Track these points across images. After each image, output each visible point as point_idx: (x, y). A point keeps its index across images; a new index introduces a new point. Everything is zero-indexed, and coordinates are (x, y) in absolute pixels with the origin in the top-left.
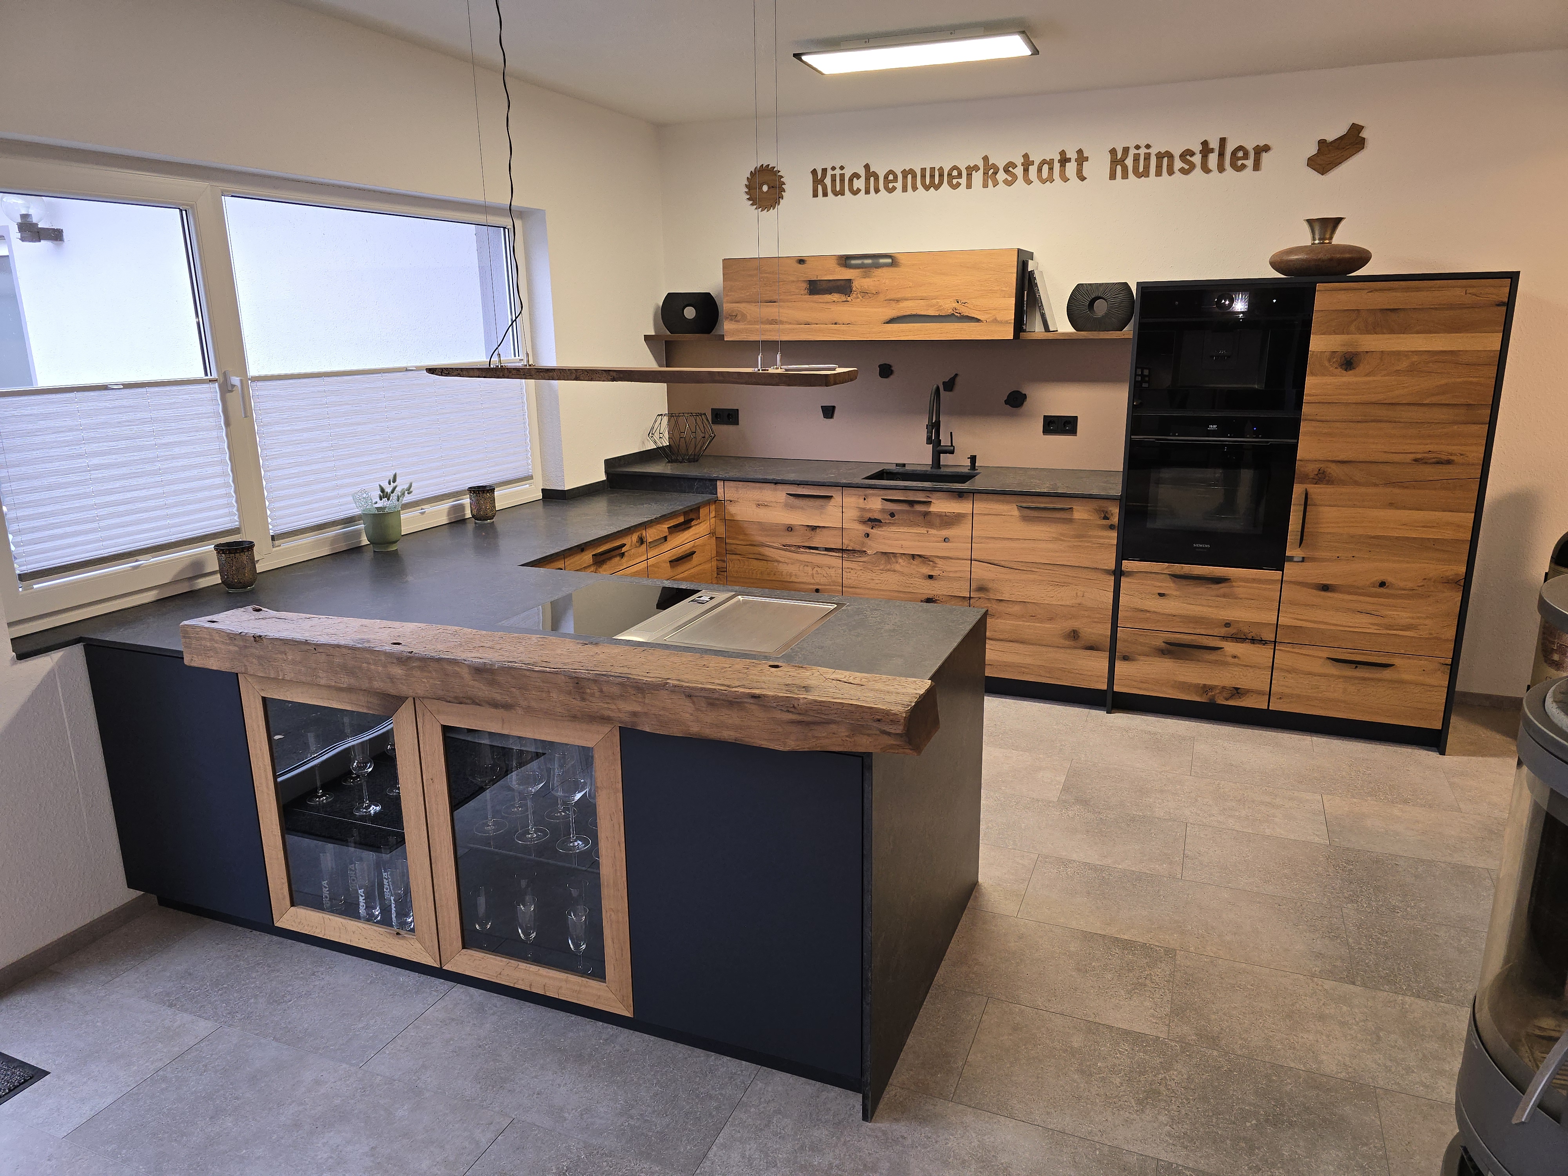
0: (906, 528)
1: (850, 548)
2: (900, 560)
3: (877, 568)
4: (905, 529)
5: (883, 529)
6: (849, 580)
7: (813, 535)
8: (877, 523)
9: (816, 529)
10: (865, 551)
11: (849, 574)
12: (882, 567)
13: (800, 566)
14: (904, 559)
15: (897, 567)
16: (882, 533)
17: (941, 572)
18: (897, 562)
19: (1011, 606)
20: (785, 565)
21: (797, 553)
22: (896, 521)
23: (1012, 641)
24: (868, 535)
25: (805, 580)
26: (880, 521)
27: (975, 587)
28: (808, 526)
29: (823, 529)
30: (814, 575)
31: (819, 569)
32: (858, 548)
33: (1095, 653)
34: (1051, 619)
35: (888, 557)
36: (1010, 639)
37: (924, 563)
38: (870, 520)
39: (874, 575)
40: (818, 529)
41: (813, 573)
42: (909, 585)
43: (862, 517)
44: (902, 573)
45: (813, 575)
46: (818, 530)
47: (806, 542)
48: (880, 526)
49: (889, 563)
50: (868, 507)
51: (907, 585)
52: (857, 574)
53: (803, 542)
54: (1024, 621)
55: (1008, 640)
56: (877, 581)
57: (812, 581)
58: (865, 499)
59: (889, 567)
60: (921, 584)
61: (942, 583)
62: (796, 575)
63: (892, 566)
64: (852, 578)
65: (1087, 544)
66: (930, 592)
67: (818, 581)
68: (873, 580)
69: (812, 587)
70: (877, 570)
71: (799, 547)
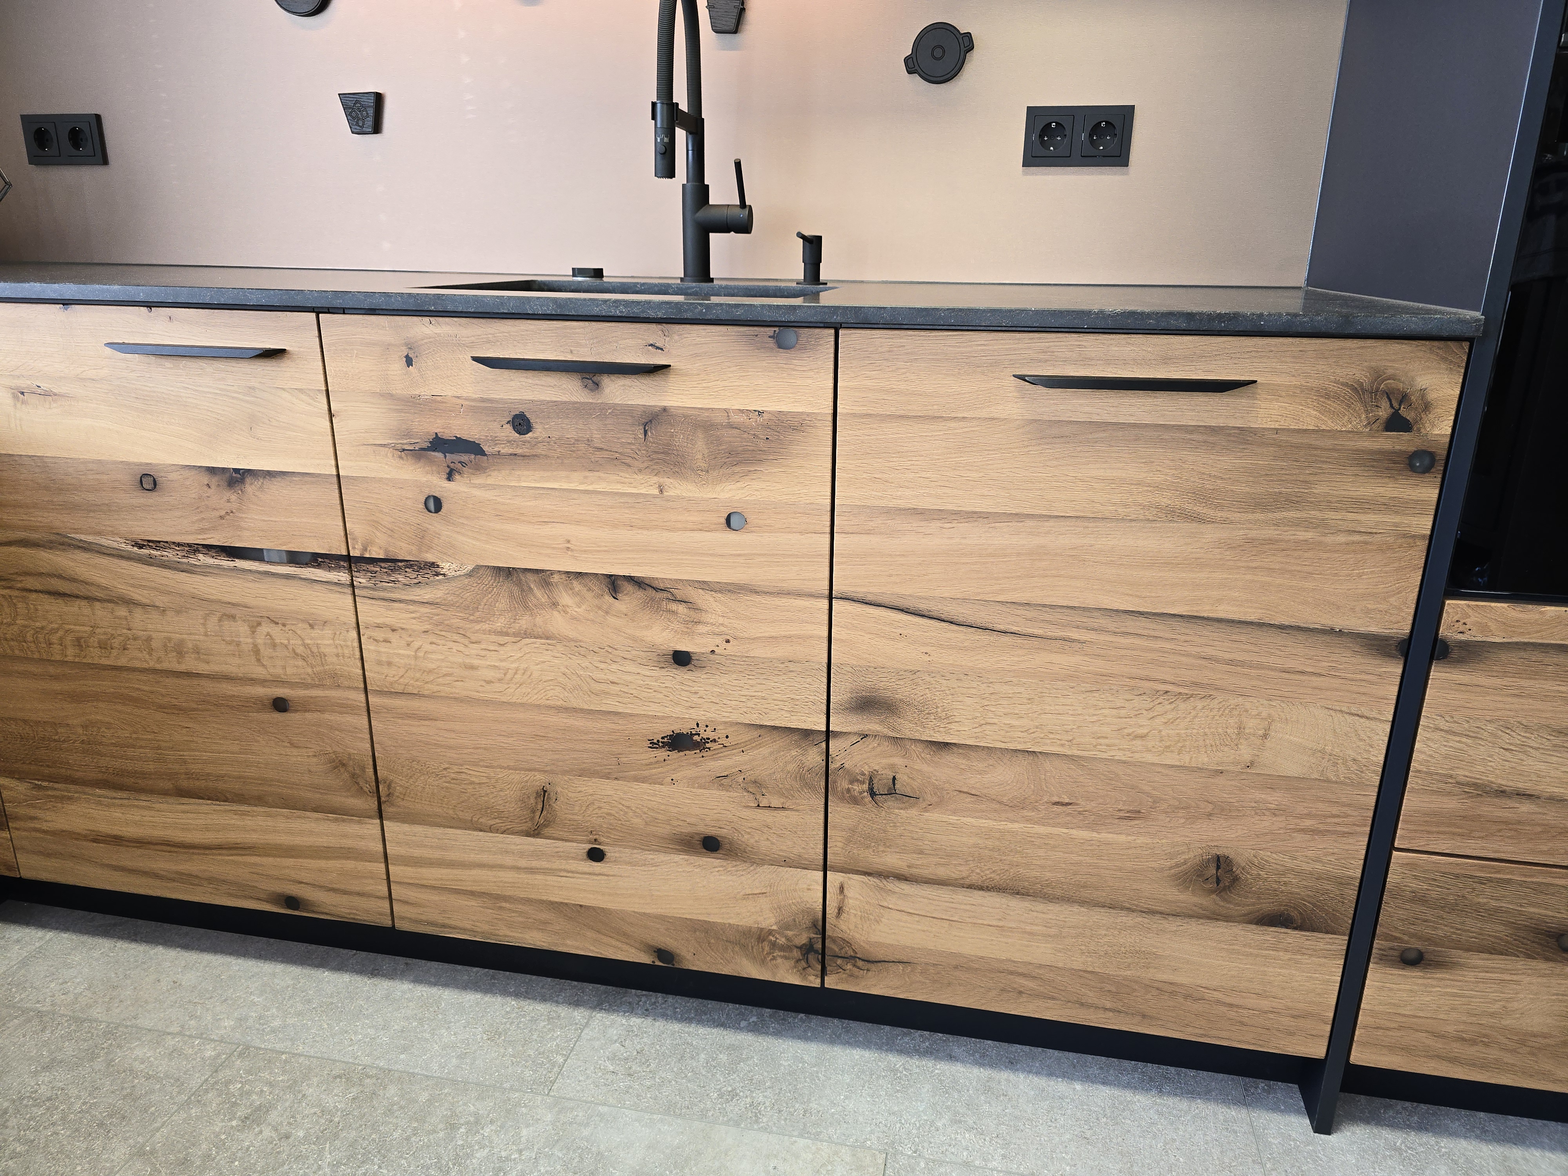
0: (577, 476)
1: (375, 552)
2: (566, 599)
3: (486, 626)
4: (574, 481)
5: (490, 481)
6: (385, 670)
7: (234, 506)
8: (465, 457)
9: (242, 481)
10: (433, 565)
11: (383, 648)
12: (500, 623)
13: (206, 617)
14: (578, 594)
15: (557, 622)
16: (489, 495)
17: (719, 640)
18: (555, 605)
19: (981, 766)
20: (155, 615)
21: (189, 570)
22: (540, 450)
23: (981, 888)
24: (435, 504)
25: (232, 666)
26: (473, 448)
27: (847, 696)
28: (212, 471)
29: (267, 482)
30: (262, 648)
31: (276, 632)
32: (404, 551)
33: (1292, 937)
34: (1134, 815)
35: (519, 583)
36: (974, 879)
37: (652, 606)
38: (439, 444)
39: (474, 649)
40: (248, 480)
41: (255, 646)
42: (603, 687)
43: (408, 434)
44: (574, 646)
45: (256, 651)
46: (251, 487)
47: (214, 528)
48: (479, 469)
49: (527, 607)
50: (425, 392)
51: (597, 687)
52: (416, 644)
53: (202, 531)
54: (1028, 820)
55: (967, 882)
56: (490, 674)
57: (259, 672)
58: (409, 362)
59: (524, 622)
60: (648, 681)
61: (724, 679)
62: (197, 651)
63: (539, 620)
64: (396, 660)
65: (1303, 535)
66: (678, 711)
67: (279, 671)
68: (472, 667)
69: (260, 691)
70: (484, 632)
71: (194, 549)
